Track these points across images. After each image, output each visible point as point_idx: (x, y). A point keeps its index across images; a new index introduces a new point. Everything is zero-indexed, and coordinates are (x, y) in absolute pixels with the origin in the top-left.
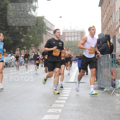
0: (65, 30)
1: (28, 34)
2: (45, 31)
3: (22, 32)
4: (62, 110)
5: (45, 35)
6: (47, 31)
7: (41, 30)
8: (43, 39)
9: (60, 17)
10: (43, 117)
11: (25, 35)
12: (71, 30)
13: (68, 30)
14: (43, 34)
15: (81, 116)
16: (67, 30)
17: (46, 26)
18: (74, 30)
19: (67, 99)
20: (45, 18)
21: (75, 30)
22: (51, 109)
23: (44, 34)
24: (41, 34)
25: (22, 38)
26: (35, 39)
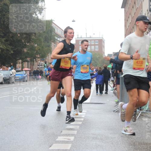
0: (79, 38)
1: (32, 42)
2: (54, 38)
3: (24, 39)
4: (75, 138)
5: (53, 44)
6: (56, 38)
7: (49, 38)
8: (51, 48)
9: (73, 21)
10: (51, 146)
11: (29, 44)
12: (86, 38)
13: (83, 38)
14: (51, 42)
15: (99, 145)
16: (81, 38)
17: (54, 33)
18: (90, 37)
19: (82, 124)
20: (53, 22)
21: (92, 38)
22: (61, 136)
23: (53, 42)
24: (48, 43)
25: (25, 48)
26: (41, 48)
